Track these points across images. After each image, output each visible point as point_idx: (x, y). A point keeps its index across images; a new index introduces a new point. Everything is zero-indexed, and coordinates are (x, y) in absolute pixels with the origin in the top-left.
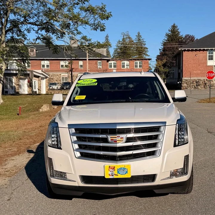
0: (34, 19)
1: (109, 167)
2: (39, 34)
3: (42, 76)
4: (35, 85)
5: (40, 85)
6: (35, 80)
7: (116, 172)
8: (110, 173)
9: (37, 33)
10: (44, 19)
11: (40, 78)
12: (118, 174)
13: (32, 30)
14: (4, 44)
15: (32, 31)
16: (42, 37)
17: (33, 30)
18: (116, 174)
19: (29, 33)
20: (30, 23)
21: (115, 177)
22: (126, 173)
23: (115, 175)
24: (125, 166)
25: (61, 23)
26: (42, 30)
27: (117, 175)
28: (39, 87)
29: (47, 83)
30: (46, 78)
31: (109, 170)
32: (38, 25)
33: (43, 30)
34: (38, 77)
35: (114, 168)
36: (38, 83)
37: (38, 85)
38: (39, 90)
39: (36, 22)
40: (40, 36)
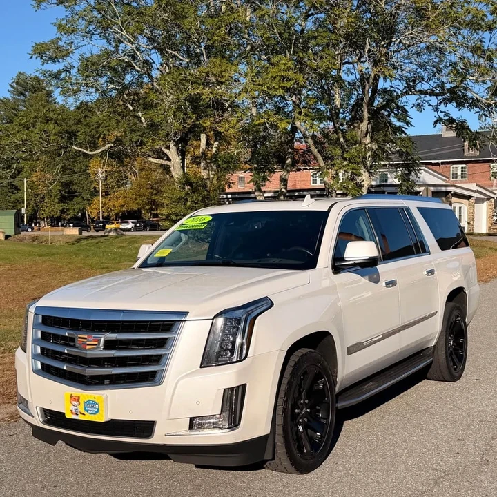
0: (431, 82)
1: (71, 397)
2: (441, 112)
3: (476, 195)
4: (460, 213)
5: (471, 215)
6: (461, 205)
7: (81, 408)
8: (73, 408)
9: (436, 110)
10: (448, 81)
11: (472, 200)
12: (86, 413)
13: (427, 105)
14: (368, 137)
15: (427, 107)
16: (446, 118)
17: (430, 105)
18: (82, 411)
19: (421, 111)
20: (421, 92)
21: (80, 417)
22: (96, 412)
23: (81, 413)
24: (95, 398)
25: (489, 84)
26: (447, 103)
27: (84, 414)
28: (469, 219)
29: (491, 211)
30: (489, 198)
31: (71, 402)
32: (437, 95)
33: (450, 102)
34: (468, 198)
35: (78, 400)
36: (469, 210)
37: (468, 215)
38: (469, 223)
39: (435, 88)
40: (442, 115)
